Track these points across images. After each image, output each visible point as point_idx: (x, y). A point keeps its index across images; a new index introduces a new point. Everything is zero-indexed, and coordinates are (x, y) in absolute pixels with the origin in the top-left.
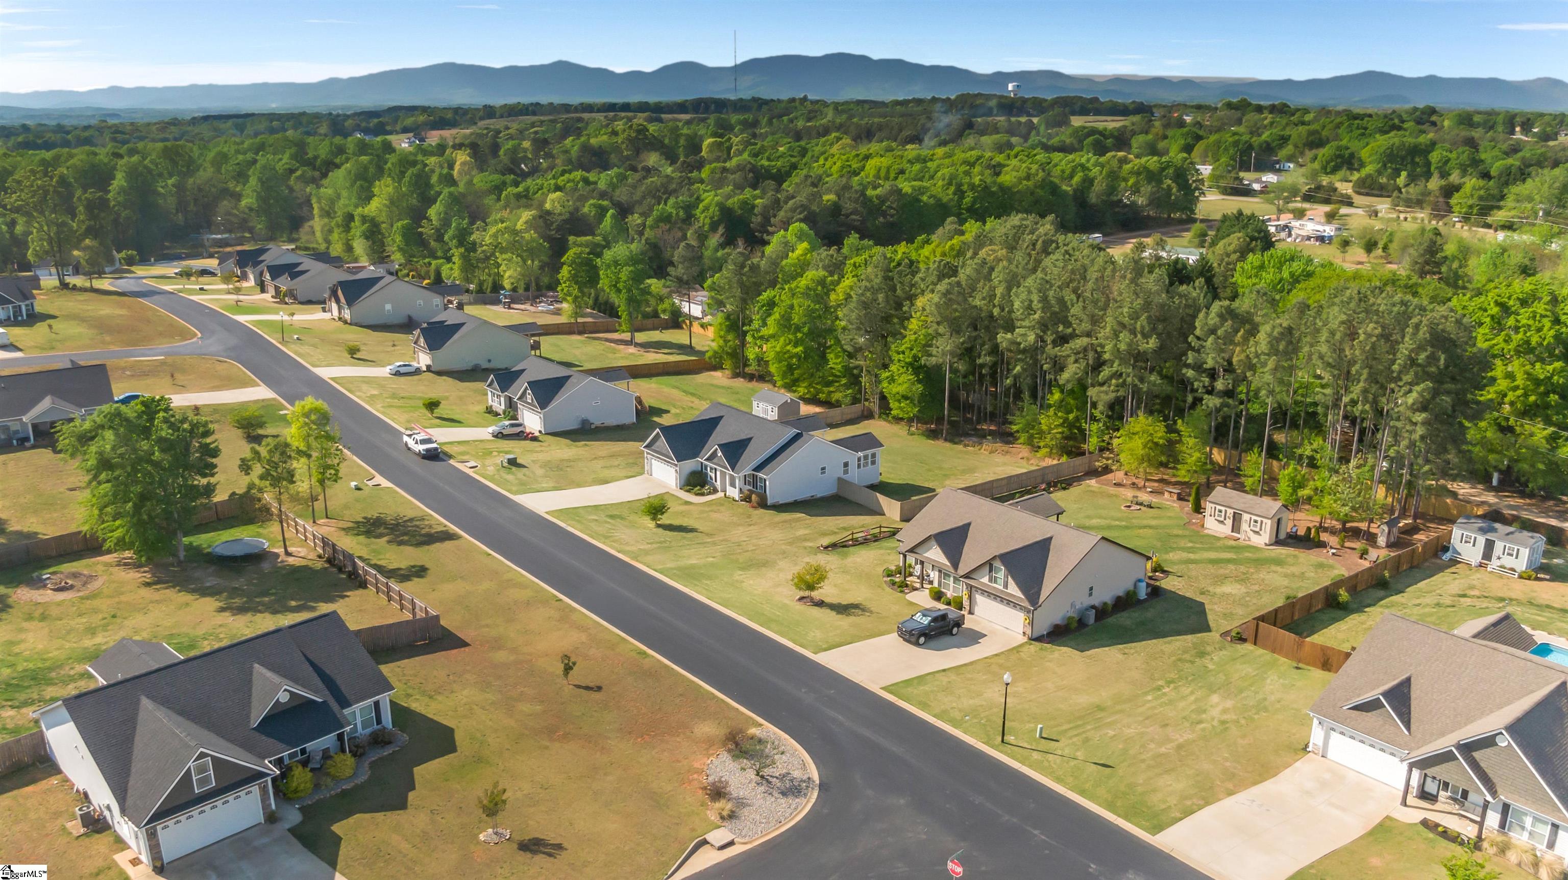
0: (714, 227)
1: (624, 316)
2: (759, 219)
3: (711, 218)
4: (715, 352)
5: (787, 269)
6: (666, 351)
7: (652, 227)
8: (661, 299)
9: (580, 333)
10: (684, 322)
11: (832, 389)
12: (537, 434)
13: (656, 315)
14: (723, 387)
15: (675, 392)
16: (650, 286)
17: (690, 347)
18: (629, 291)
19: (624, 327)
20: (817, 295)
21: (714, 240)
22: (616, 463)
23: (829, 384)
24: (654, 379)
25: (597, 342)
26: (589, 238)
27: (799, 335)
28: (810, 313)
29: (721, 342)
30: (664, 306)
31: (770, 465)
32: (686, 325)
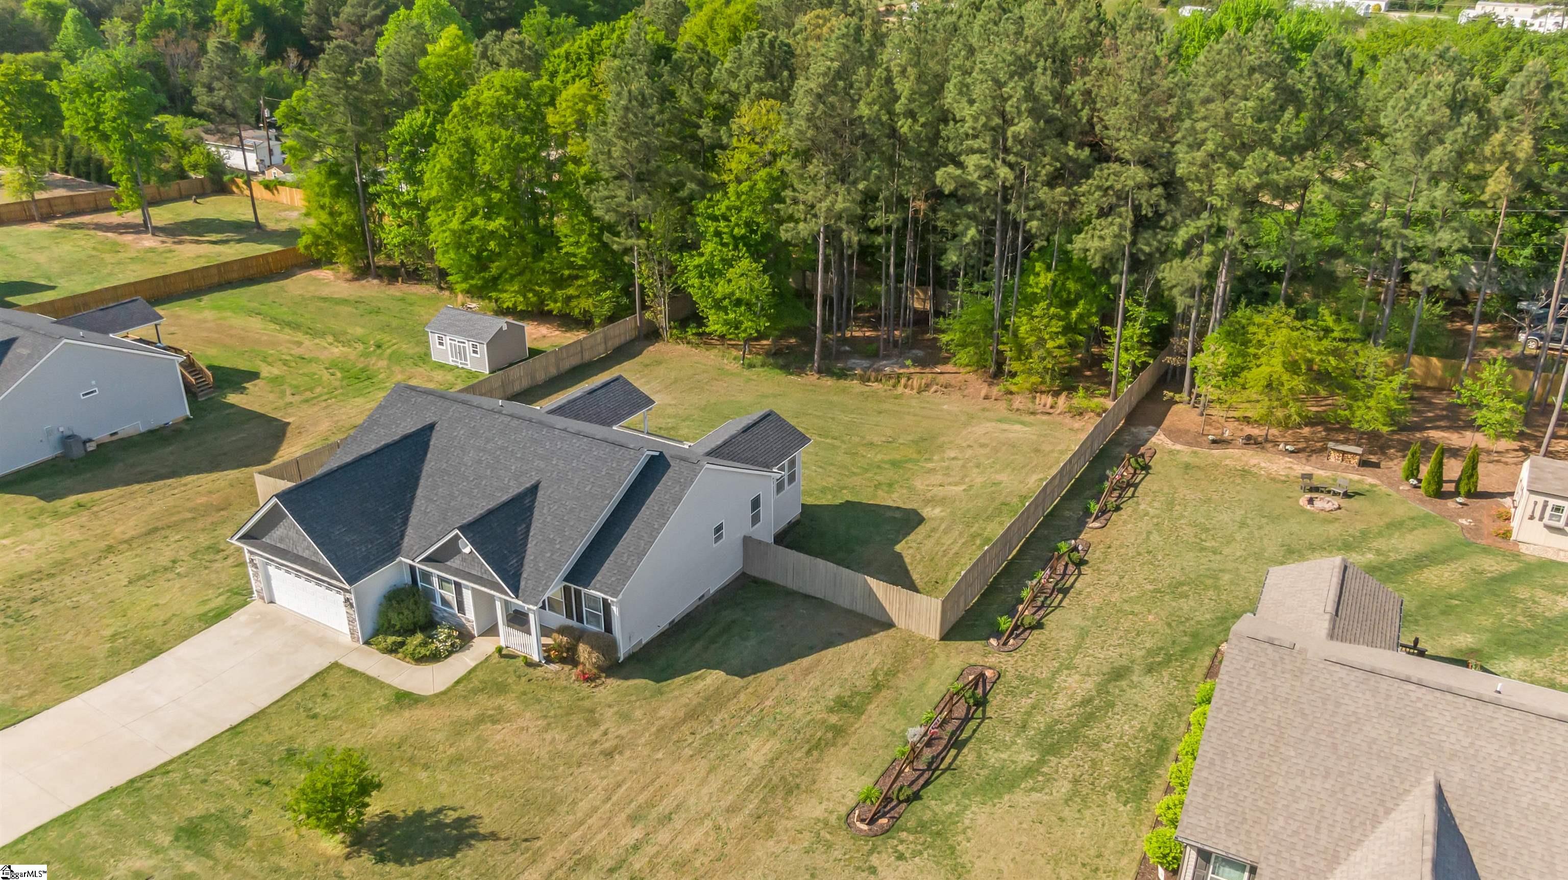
0: (246, 34)
1: (124, 183)
2: (313, 19)
3: (239, 22)
4: (317, 237)
5: (430, 74)
6: (214, 237)
7: (145, 37)
8: (185, 147)
9: (45, 218)
10: (233, 181)
11: (571, 291)
13: (182, 174)
14: (344, 302)
15: (255, 323)
16: (162, 125)
17: (258, 225)
18: (125, 135)
19: (126, 202)
20: (519, 117)
21: (252, 51)
23: (560, 282)
24: (206, 299)
25: (79, 233)
26: (40, 54)
27: (496, 196)
28: (514, 152)
29: (324, 217)
30: (193, 158)
31: (611, 558)
32: (238, 187)
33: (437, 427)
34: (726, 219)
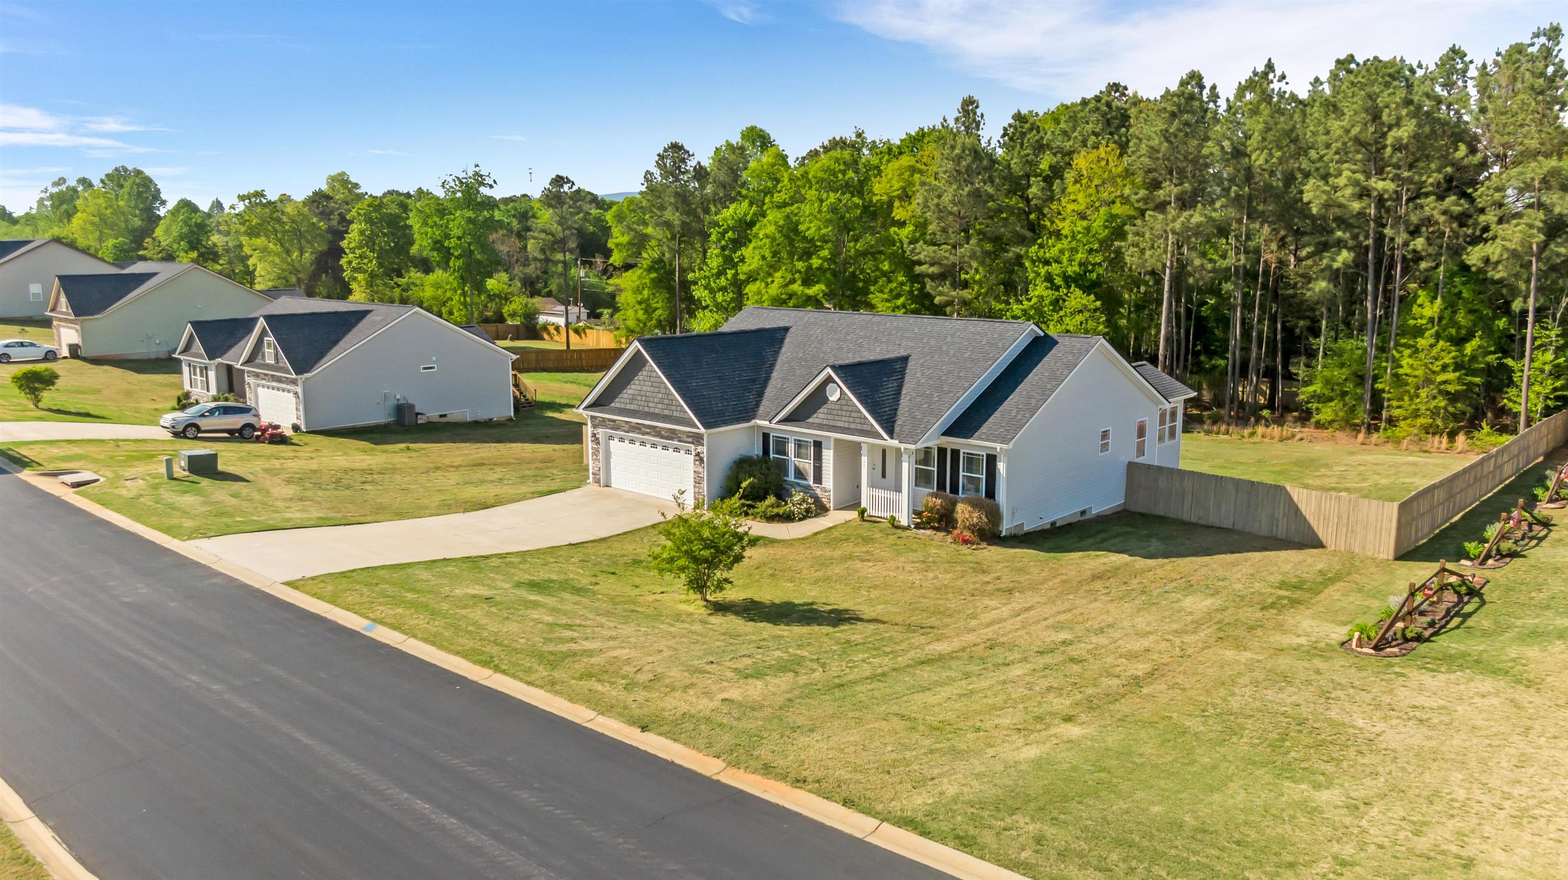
10: (545, 328)
12: (289, 433)
13: (501, 319)
22: (494, 477)
30: (513, 307)
31: (997, 414)
32: (549, 334)
33: (792, 330)
34: (1058, 261)
